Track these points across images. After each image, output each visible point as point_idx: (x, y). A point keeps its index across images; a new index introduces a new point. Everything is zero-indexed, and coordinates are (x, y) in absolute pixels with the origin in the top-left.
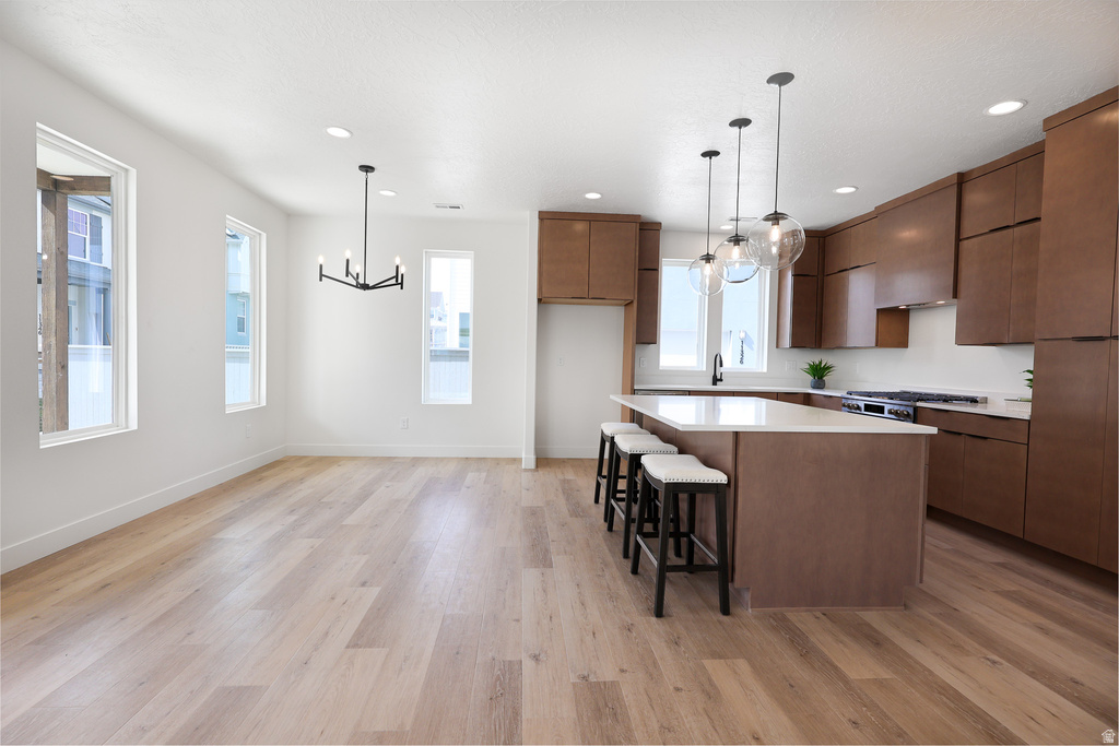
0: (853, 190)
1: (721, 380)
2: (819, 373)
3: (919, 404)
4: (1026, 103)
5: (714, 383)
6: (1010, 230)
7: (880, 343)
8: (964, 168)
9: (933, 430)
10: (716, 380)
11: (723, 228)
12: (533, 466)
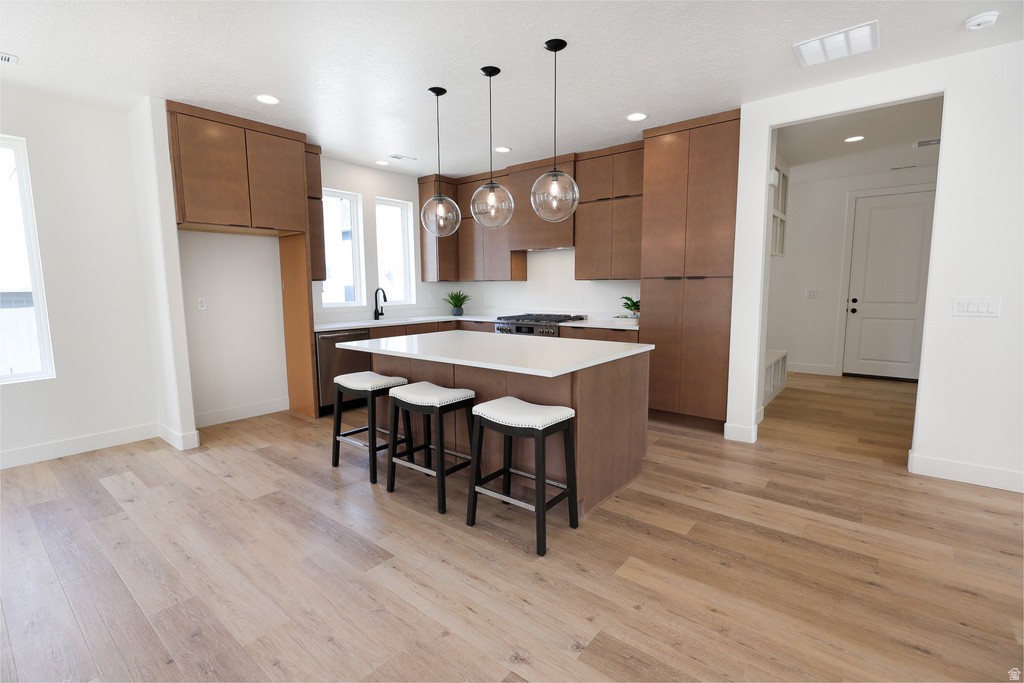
0: (507, 150)
1: (382, 314)
2: (458, 302)
3: (561, 324)
4: (648, 116)
5: (377, 318)
6: (610, 202)
7: (513, 279)
8: (579, 150)
9: (652, 347)
10: (377, 315)
11: (379, 163)
12: (195, 443)
